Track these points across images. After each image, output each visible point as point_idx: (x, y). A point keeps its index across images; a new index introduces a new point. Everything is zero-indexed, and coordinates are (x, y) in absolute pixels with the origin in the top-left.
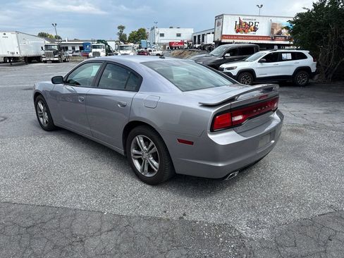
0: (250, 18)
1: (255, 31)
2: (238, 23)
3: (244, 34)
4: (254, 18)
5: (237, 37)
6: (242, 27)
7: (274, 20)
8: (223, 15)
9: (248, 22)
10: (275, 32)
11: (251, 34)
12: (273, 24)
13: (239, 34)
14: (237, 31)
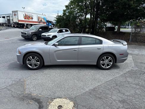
0: (30, 14)
1: (32, 19)
2: (25, 15)
3: (28, 20)
4: (31, 14)
5: (26, 21)
6: (26, 17)
7: (39, 16)
8: (17, 11)
9: (29, 15)
10: (40, 20)
11: (31, 20)
12: (38, 17)
13: (26, 20)
14: (25, 19)
